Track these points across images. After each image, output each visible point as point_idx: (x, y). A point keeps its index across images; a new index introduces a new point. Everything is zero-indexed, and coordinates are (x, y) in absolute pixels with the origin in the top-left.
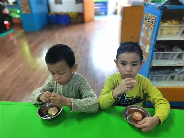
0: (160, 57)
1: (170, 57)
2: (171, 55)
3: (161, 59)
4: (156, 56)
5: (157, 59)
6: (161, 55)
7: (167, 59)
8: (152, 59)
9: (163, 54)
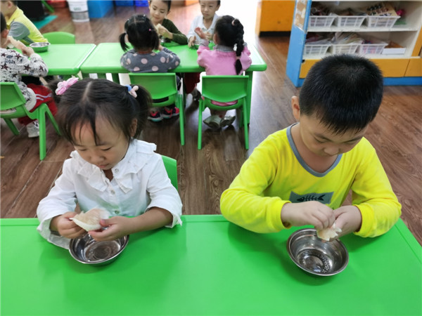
0: (315, 23)
1: (326, 23)
2: (326, 20)
3: (317, 25)
4: (312, 21)
5: (312, 25)
6: (316, 20)
7: (323, 25)
8: (307, 26)
9: (318, 18)
